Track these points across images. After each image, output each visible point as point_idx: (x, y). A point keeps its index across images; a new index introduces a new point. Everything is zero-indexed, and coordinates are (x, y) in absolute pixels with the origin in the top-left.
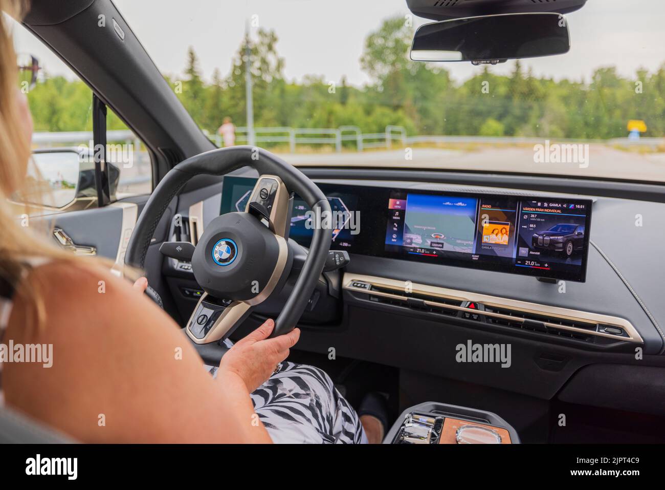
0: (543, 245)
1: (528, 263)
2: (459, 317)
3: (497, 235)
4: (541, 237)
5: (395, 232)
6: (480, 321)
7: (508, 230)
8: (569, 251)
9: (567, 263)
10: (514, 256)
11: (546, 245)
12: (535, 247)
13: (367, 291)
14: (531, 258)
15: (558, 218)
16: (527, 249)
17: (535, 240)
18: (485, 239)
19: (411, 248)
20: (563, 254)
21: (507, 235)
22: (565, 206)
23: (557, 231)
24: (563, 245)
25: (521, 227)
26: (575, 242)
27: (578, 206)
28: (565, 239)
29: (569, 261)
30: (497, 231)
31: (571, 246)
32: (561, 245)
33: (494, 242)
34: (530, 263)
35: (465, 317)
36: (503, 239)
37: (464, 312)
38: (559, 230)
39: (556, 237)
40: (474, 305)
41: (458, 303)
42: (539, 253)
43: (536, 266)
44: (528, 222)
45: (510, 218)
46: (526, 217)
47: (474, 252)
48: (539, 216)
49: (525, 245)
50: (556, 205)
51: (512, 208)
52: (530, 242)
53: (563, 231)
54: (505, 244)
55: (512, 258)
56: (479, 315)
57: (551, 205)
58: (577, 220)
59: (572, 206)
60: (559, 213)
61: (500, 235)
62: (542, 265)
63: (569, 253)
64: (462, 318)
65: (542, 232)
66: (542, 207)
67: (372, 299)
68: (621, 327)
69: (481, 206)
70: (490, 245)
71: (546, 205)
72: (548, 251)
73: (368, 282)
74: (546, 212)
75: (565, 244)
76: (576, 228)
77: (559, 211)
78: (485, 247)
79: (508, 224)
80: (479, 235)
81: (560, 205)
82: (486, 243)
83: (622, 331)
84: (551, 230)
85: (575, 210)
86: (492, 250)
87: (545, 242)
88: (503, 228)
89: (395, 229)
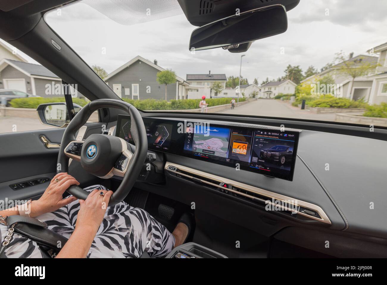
0: (267, 156)
1: (257, 166)
2: (218, 190)
3: (240, 149)
4: (266, 152)
5: (188, 144)
6: (229, 194)
7: (247, 147)
8: (283, 161)
9: (281, 168)
10: (249, 161)
11: (269, 156)
12: (261, 157)
13: (175, 171)
14: (259, 163)
15: (277, 141)
16: (257, 158)
17: (262, 153)
18: (234, 151)
19: (196, 152)
20: (279, 163)
21: (246, 149)
22: (281, 135)
23: (275, 149)
24: (279, 158)
25: (254, 146)
26: (287, 156)
27: (290, 135)
28: (281, 154)
29: (282, 167)
30: (240, 147)
31: (284, 159)
32: (278, 158)
33: (238, 153)
34: (259, 166)
35: (221, 191)
36: (243, 151)
37: (221, 189)
38: (277, 149)
39: (275, 153)
40: (227, 185)
41: (218, 183)
42: (264, 161)
43: (262, 168)
44: (258, 143)
45: (248, 140)
46: (257, 140)
47: (227, 157)
48: (265, 140)
49: (256, 156)
50: (276, 134)
51: (249, 135)
52: (259, 154)
53: (279, 149)
54: (245, 154)
55: (248, 163)
56: (229, 191)
57: (273, 134)
58: (289, 143)
59: (285, 135)
60: (277, 139)
61: (242, 149)
62: (266, 168)
63: (283, 163)
64: (220, 191)
65: (266, 149)
66: (267, 135)
67: (177, 175)
68: (316, 211)
69: (232, 132)
70: (236, 154)
71: (269, 133)
72: (270, 160)
73: (176, 167)
74: (269, 138)
75: (280, 157)
76: (288, 148)
77: (277, 138)
78: (233, 155)
79: (246, 144)
80: (230, 148)
81: (278, 134)
82: (234, 153)
83: (317, 214)
84: (272, 148)
85: (288, 138)
86: (237, 157)
87: (268, 155)
88: (244, 145)
89: (189, 142)
